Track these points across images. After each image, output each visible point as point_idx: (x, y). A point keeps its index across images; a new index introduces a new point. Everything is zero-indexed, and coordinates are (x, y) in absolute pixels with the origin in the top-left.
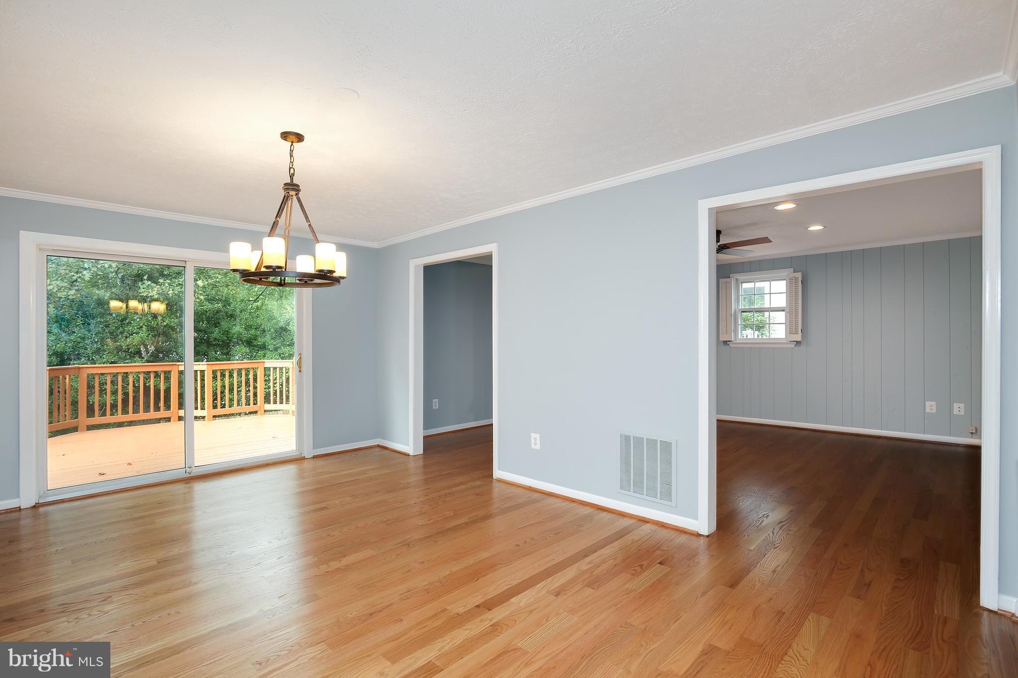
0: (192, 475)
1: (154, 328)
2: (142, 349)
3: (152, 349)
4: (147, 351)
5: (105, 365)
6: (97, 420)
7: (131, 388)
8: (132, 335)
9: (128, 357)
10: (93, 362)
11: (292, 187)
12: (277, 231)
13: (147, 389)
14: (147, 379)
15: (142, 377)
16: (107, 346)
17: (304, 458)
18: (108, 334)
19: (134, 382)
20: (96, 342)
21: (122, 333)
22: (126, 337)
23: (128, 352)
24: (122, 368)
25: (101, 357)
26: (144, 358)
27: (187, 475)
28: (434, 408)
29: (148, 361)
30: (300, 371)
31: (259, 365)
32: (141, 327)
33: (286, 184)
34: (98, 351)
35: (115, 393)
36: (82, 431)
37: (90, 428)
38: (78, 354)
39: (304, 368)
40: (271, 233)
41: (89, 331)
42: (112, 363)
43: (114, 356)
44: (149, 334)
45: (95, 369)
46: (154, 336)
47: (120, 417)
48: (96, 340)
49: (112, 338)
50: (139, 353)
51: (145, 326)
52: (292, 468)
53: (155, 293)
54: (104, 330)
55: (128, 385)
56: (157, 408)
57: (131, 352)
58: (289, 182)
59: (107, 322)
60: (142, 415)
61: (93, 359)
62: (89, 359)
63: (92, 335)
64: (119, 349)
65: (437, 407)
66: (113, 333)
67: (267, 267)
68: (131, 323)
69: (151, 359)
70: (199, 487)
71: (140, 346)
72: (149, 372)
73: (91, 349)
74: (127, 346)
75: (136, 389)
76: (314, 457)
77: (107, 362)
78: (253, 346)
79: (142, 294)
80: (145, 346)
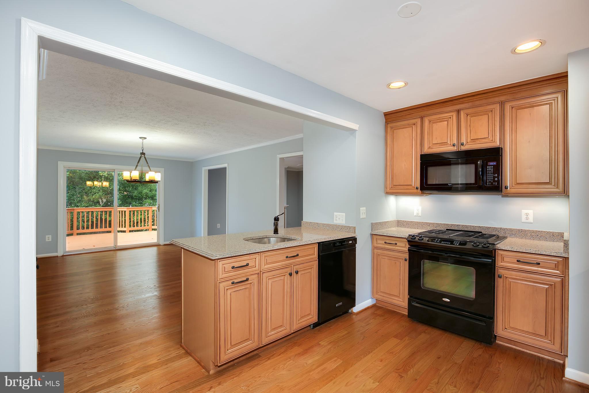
0: (116, 249)
1: (106, 190)
2: (100, 201)
3: (105, 200)
4: (102, 201)
5: (83, 208)
6: (81, 231)
7: (95, 219)
8: (95, 194)
9: (94, 204)
10: (78, 206)
11: (143, 153)
12: (137, 169)
13: (101, 219)
14: (101, 215)
15: (99, 213)
16: (84, 199)
17: (160, 245)
18: (84, 193)
19: (96, 216)
20: (79, 197)
21: (91, 193)
22: (93, 195)
23: (93, 202)
24: (90, 209)
25: (81, 204)
26: (101, 205)
27: (115, 249)
28: (218, 227)
29: (103, 206)
30: (159, 211)
31: (151, 208)
32: (100, 190)
33: (141, 153)
34: (80, 201)
35: (88, 221)
36: (75, 235)
37: (78, 234)
38: (71, 203)
39: (160, 210)
40: (135, 169)
41: (76, 192)
42: (86, 207)
43: (87, 204)
44: (103, 194)
45: (79, 209)
46: (106, 195)
47: (90, 230)
48: (79, 196)
49: (86, 195)
50: (98, 202)
51: (102, 189)
52: (155, 249)
53: (106, 174)
54: (83, 191)
55: (93, 217)
56: (106, 227)
57: (95, 202)
58: (142, 152)
59: (84, 187)
60: (99, 230)
61: (77, 205)
62: (75, 205)
63: (77, 193)
64: (89, 200)
65: (219, 227)
66: (87, 192)
67: (133, 180)
68: (95, 188)
69: (104, 206)
70: (119, 253)
71: (99, 199)
72: (103, 211)
73: (76, 201)
74: (93, 199)
75: (97, 219)
76: (165, 245)
77: (84, 206)
78: (154, 200)
79: (100, 175)
80: (102, 199)
